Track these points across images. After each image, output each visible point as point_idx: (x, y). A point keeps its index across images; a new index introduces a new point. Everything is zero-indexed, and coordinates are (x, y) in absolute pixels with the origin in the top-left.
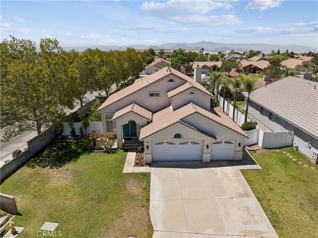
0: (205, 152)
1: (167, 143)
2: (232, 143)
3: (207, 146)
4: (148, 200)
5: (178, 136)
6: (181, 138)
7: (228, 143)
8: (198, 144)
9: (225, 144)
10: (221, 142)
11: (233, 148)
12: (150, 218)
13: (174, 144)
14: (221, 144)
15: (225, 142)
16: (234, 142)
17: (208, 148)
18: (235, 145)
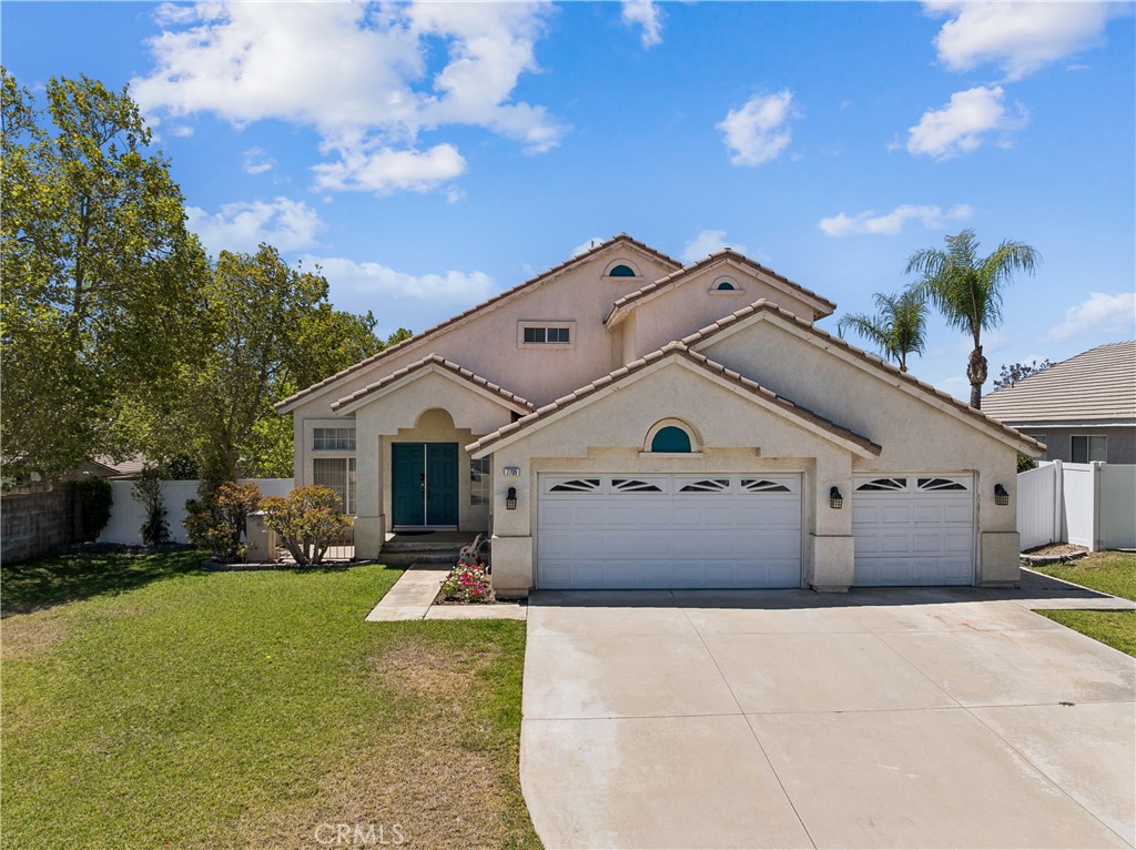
0: (820, 526)
1: (615, 483)
2: (959, 487)
3: (835, 494)
4: (511, 716)
5: (671, 440)
6: (689, 451)
7: (940, 484)
8: (783, 489)
9: (920, 489)
10: (903, 482)
11: (966, 513)
12: (520, 802)
13: (653, 489)
14: (904, 489)
15: (921, 482)
16: (966, 481)
17: (836, 502)
18: (977, 497)
